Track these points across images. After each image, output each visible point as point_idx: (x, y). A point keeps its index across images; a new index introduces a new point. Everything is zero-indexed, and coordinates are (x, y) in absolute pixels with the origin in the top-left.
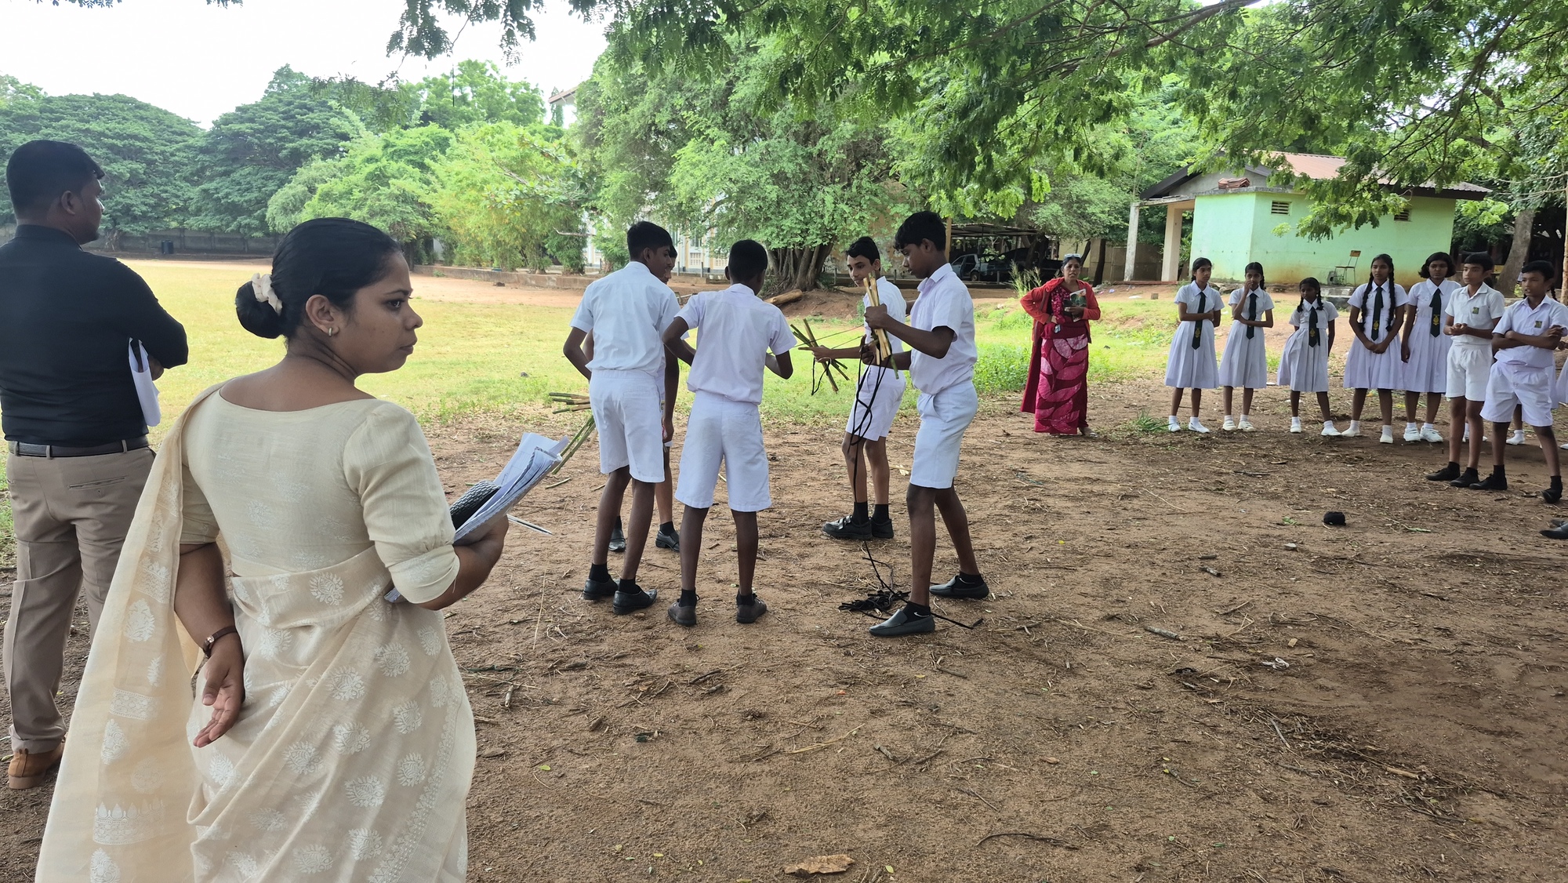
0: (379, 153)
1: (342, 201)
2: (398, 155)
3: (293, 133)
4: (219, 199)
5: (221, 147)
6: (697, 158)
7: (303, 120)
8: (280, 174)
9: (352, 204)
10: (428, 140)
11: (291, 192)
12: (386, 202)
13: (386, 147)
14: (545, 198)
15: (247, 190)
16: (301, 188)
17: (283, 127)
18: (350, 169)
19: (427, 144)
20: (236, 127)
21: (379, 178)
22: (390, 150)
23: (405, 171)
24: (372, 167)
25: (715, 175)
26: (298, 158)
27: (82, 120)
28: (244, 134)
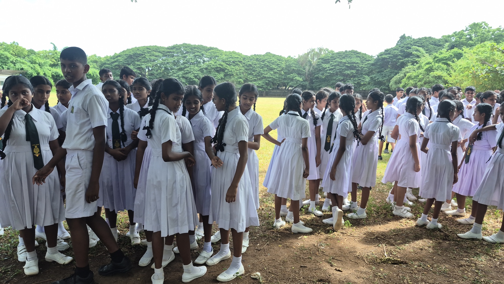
0: (431, 60)
1: (415, 79)
2: (439, 61)
3: (402, 57)
4: (375, 80)
5: (379, 63)
8: (396, 71)
9: (418, 80)
12: (432, 79)
15: (384, 77)
18: (419, 68)
20: (383, 56)
21: (430, 70)
22: (436, 59)
23: (440, 66)
24: (428, 66)
26: (403, 65)
27: (341, 59)
28: (386, 59)
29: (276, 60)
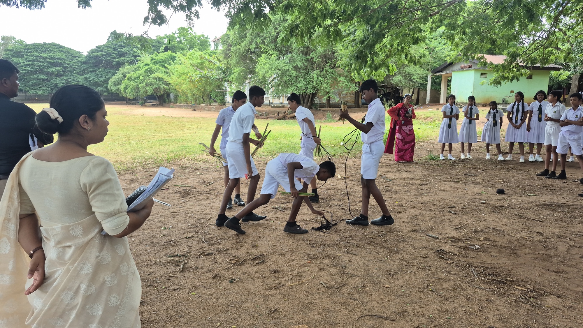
0: (149, 62)
1: (136, 81)
2: (156, 63)
3: (117, 56)
4: (90, 81)
5: (91, 62)
6: (266, 61)
7: (121, 51)
8: (113, 71)
9: (139, 82)
10: (167, 57)
11: (117, 77)
12: (152, 81)
13: (152, 60)
14: (210, 77)
15: (101, 77)
16: (121, 76)
17: (113, 53)
18: (138, 68)
19: (167, 59)
20: (96, 54)
21: (149, 72)
22: (153, 61)
23: (159, 69)
24: (146, 67)
25: (272, 68)
26: (120, 65)
27: (39, 53)
28: (99, 56)
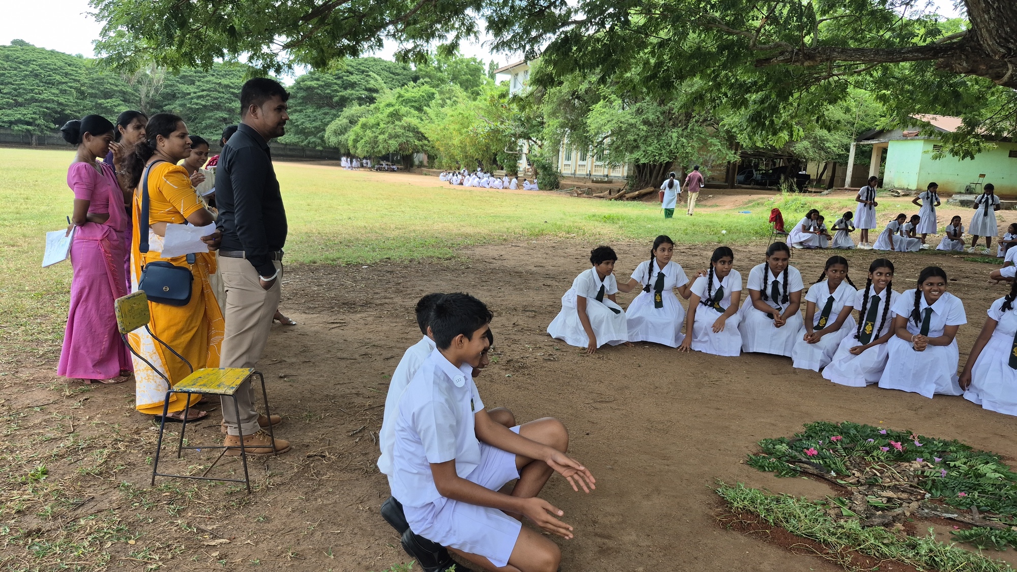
0: (394, 101)
1: (374, 129)
2: (406, 102)
4: (298, 126)
5: (299, 95)
6: (604, 110)
7: (347, 80)
8: (334, 112)
9: (378, 131)
12: (399, 130)
13: (399, 97)
14: (503, 131)
15: (314, 121)
16: (345, 121)
18: (377, 109)
19: (423, 96)
21: (396, 116)
22: (401, 99)
23: (410, 113)
24: (391, 109)
26: (343, 102)
29: (59, 64)
